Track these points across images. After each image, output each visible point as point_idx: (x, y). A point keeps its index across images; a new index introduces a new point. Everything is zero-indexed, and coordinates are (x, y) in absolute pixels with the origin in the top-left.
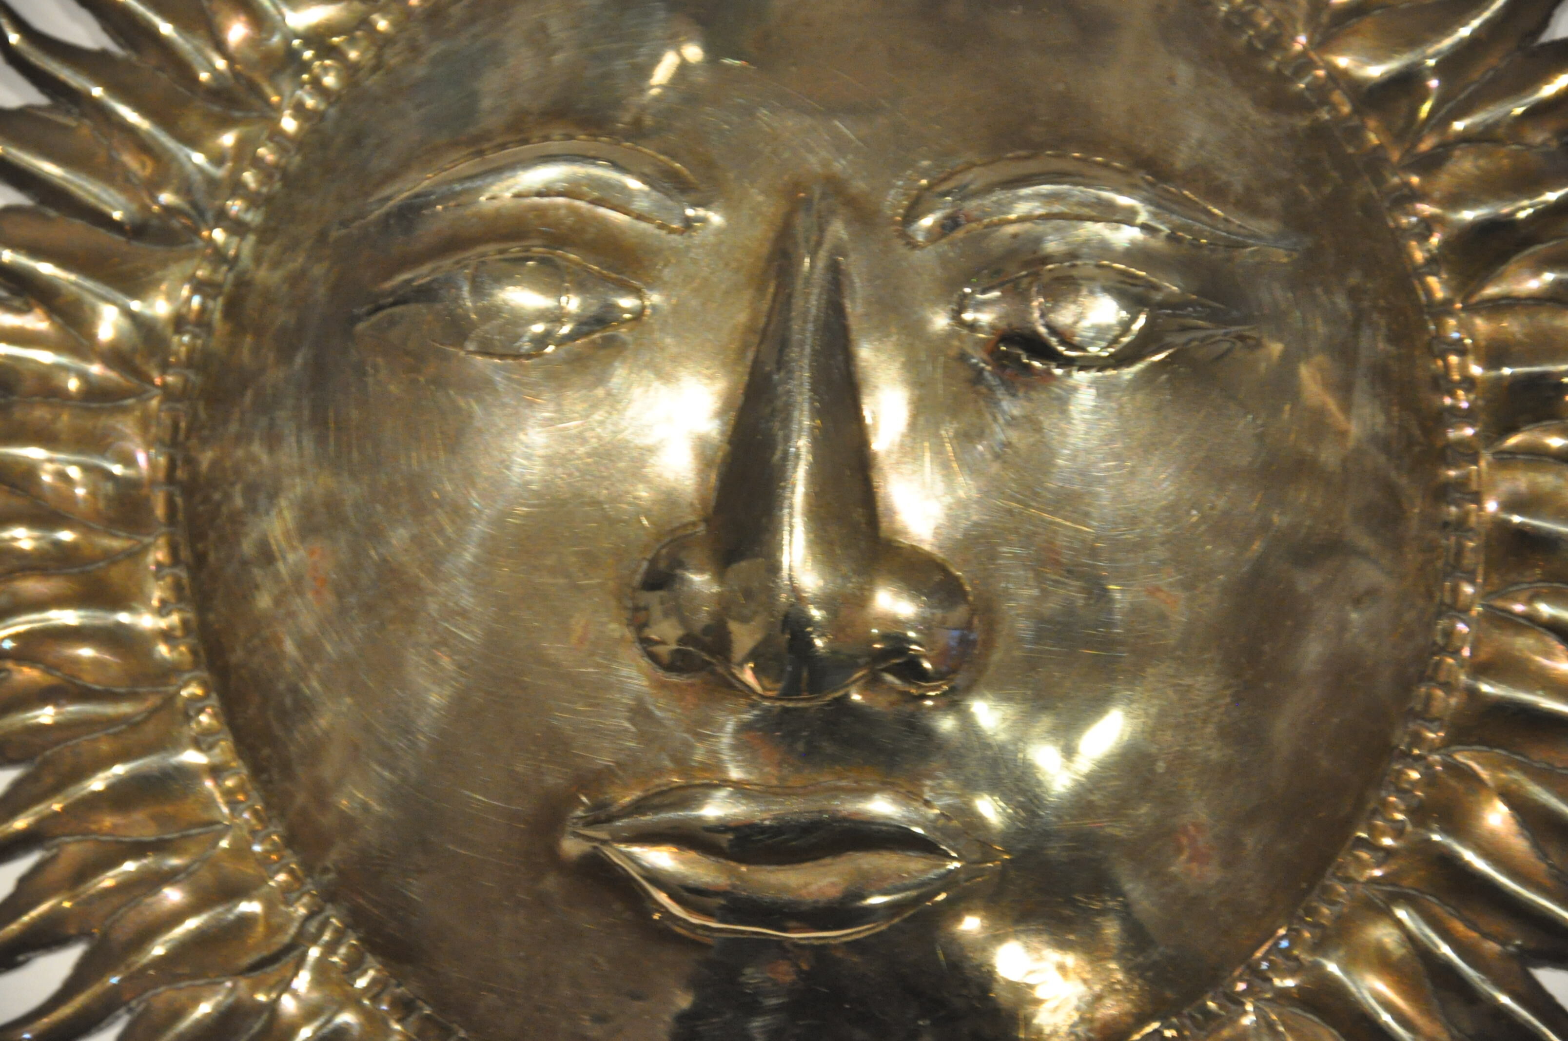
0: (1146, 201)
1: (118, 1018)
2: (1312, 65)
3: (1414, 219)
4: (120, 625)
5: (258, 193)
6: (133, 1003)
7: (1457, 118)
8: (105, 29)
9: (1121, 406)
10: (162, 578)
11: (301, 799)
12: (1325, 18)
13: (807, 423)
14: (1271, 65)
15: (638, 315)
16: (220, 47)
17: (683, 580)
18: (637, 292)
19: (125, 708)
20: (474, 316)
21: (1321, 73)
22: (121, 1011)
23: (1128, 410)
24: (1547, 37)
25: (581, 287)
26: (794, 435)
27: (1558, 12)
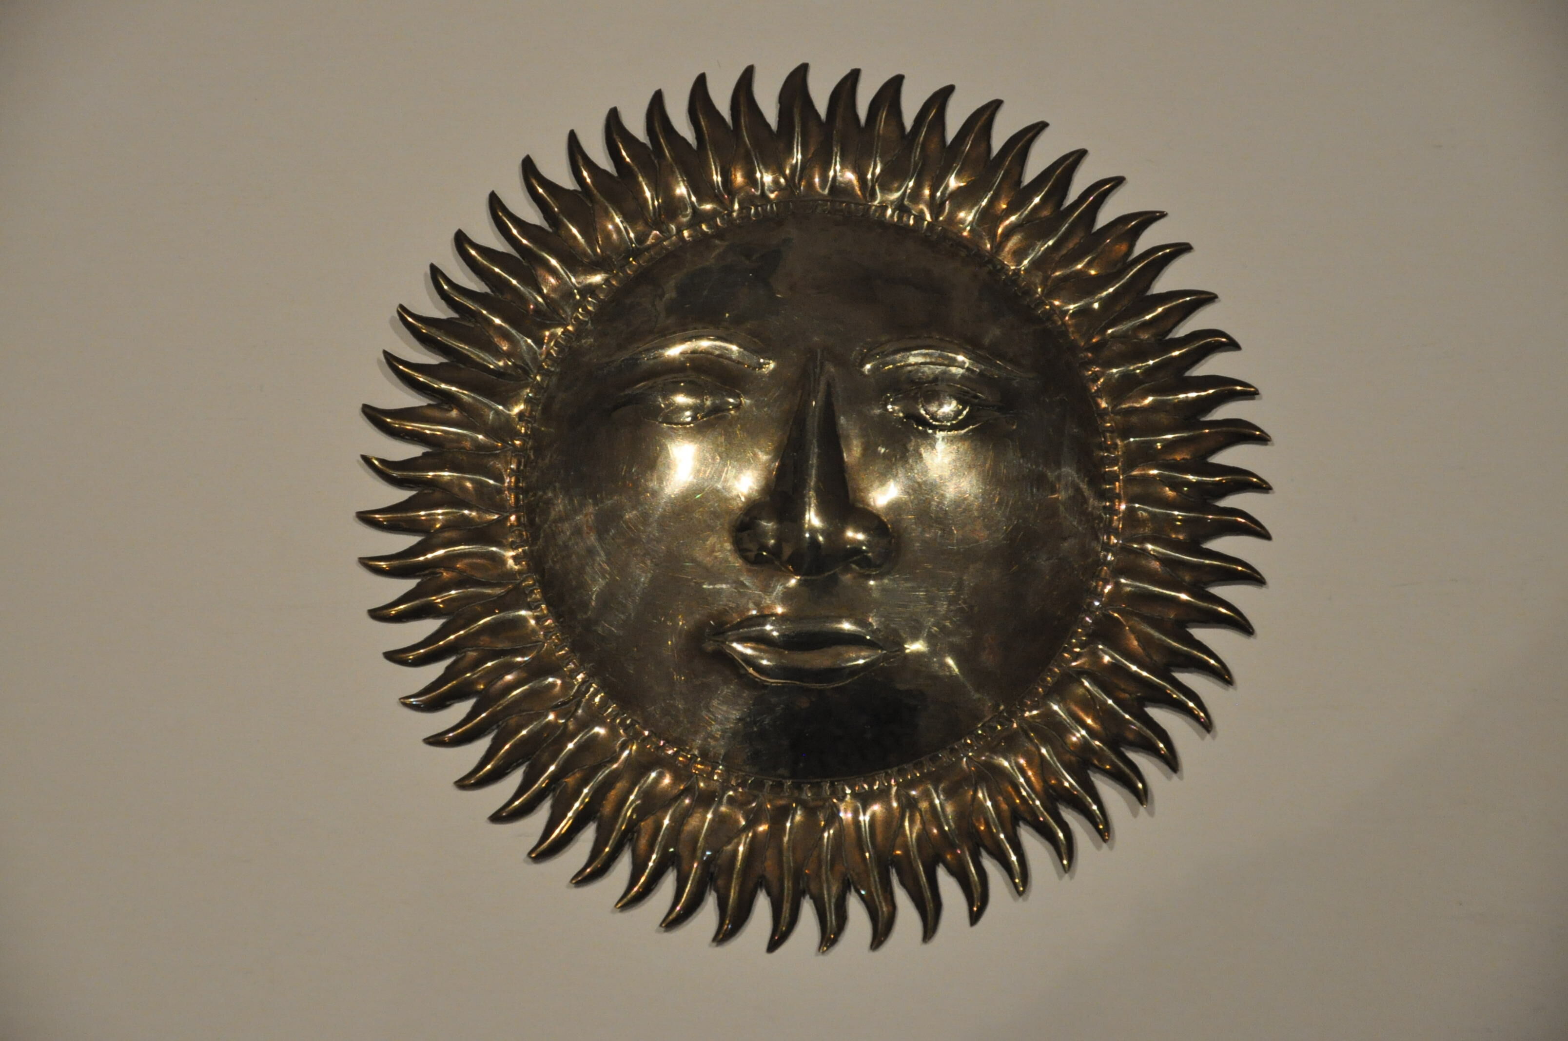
0: (970, 359)
1: (493, 730)
2: (1043, 303)
3: (1090, 373)
4: (493, 553)
5: (557, 358)
6: (500, 723)
7: (1109, 328)
8: (487, 284)
9: (958, 448)
10: (513, 532)
11: (579, 630)
12: (1049, 283)
13: (816, 450)
14: (1026, 303)
15: (737, 407)
16: (540, 292)
17: (759, 525)
18: (738, 396)
19: (498, 591)
20: (663, 406)
21: (1048, 307)
22: (495, 727)
23: (961, 450)
24: (1149, 293)
25: (711, 394)
26: (811, 456)
27: (1154, 283)
